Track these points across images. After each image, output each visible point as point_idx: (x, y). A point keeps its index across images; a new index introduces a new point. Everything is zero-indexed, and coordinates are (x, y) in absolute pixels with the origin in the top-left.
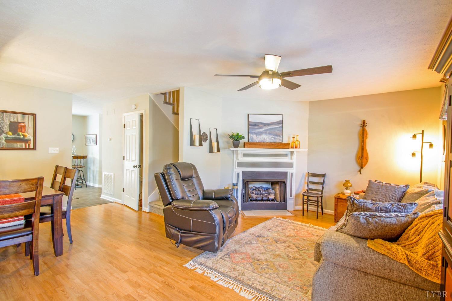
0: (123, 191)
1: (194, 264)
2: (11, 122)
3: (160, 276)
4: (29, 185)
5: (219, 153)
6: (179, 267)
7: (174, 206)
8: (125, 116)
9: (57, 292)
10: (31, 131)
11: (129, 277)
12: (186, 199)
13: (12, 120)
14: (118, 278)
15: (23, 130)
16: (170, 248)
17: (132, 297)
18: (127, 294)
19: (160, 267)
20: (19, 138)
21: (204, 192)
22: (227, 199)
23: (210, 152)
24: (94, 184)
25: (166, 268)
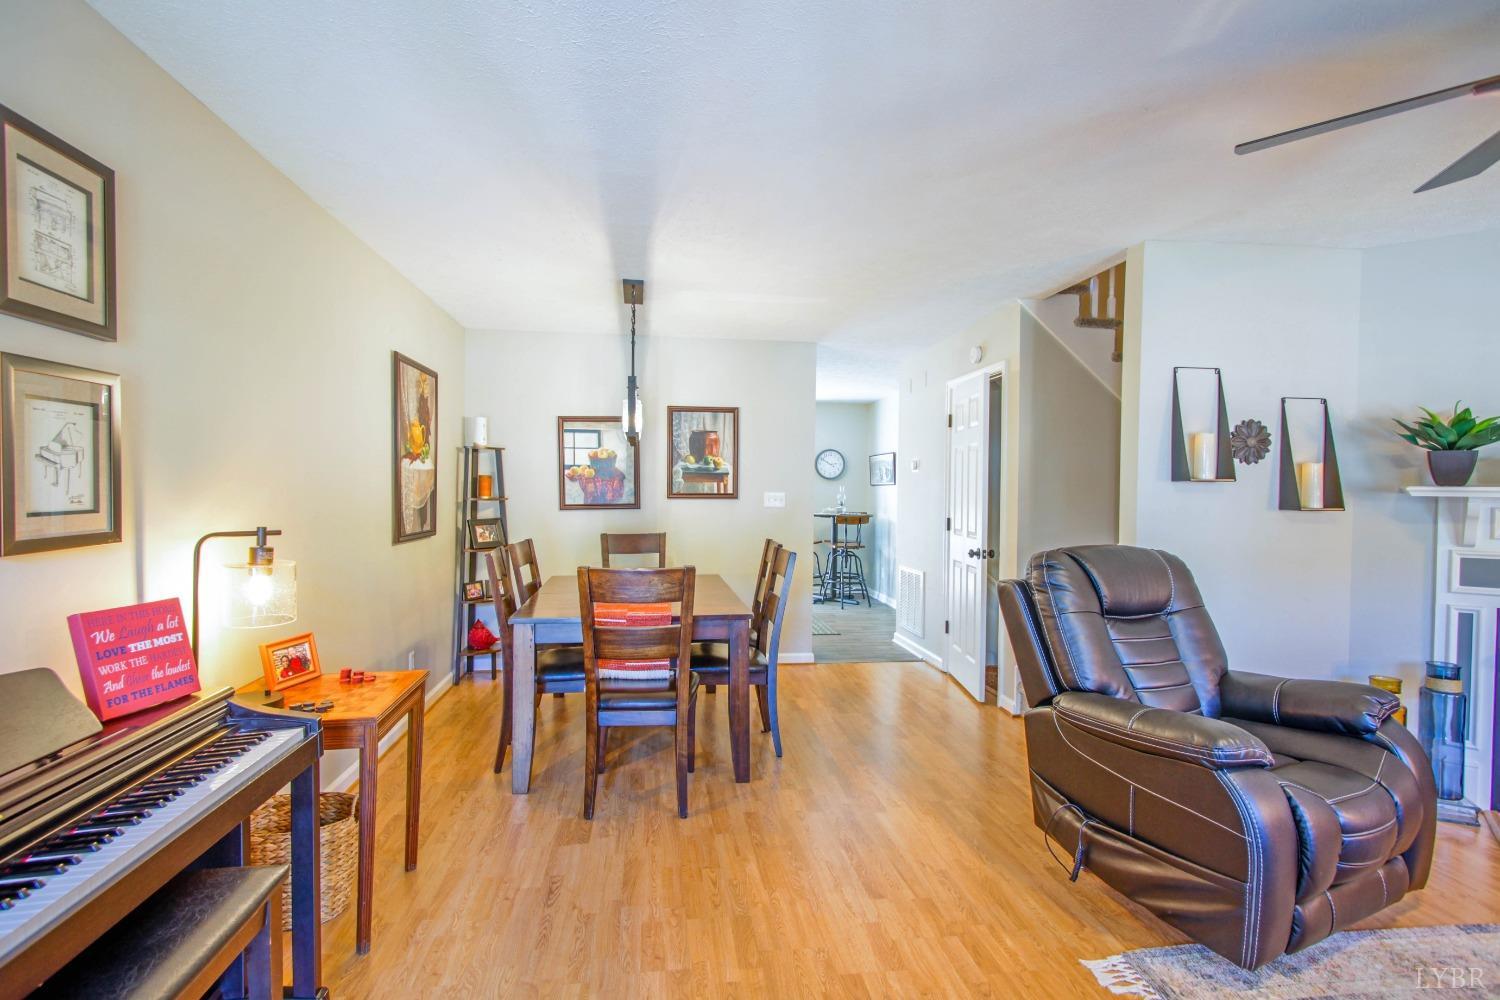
0: (947, 631)
1: (1129, 976)
2: (693, 432)
3: (979, 964)
4: (665, 585)
5: (1334, 514)
6: (1063, 959)
7: (1060, 712)
8: (951, 391)
9: (702, 880)
10: (726, 449)
11: (879, 916)
12: (1120, 695)
13: (695, 429)
14: (849, 906)
15: (714, 450)
16: (1049, 869)
17: (865, 989)
18: (853, 971)
19: (991, 928)
20: (707, 469)
21: (1224, 679)
22: (1352, 732)
23: (1283, 506)
24: (890, 599)
25: (1009, 942)
